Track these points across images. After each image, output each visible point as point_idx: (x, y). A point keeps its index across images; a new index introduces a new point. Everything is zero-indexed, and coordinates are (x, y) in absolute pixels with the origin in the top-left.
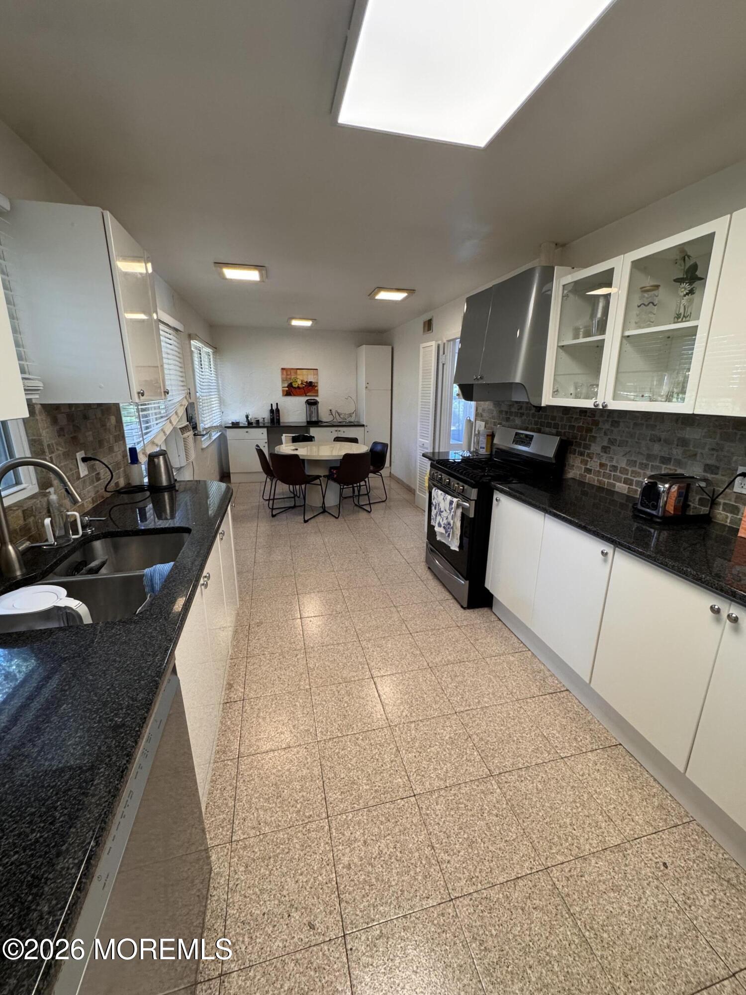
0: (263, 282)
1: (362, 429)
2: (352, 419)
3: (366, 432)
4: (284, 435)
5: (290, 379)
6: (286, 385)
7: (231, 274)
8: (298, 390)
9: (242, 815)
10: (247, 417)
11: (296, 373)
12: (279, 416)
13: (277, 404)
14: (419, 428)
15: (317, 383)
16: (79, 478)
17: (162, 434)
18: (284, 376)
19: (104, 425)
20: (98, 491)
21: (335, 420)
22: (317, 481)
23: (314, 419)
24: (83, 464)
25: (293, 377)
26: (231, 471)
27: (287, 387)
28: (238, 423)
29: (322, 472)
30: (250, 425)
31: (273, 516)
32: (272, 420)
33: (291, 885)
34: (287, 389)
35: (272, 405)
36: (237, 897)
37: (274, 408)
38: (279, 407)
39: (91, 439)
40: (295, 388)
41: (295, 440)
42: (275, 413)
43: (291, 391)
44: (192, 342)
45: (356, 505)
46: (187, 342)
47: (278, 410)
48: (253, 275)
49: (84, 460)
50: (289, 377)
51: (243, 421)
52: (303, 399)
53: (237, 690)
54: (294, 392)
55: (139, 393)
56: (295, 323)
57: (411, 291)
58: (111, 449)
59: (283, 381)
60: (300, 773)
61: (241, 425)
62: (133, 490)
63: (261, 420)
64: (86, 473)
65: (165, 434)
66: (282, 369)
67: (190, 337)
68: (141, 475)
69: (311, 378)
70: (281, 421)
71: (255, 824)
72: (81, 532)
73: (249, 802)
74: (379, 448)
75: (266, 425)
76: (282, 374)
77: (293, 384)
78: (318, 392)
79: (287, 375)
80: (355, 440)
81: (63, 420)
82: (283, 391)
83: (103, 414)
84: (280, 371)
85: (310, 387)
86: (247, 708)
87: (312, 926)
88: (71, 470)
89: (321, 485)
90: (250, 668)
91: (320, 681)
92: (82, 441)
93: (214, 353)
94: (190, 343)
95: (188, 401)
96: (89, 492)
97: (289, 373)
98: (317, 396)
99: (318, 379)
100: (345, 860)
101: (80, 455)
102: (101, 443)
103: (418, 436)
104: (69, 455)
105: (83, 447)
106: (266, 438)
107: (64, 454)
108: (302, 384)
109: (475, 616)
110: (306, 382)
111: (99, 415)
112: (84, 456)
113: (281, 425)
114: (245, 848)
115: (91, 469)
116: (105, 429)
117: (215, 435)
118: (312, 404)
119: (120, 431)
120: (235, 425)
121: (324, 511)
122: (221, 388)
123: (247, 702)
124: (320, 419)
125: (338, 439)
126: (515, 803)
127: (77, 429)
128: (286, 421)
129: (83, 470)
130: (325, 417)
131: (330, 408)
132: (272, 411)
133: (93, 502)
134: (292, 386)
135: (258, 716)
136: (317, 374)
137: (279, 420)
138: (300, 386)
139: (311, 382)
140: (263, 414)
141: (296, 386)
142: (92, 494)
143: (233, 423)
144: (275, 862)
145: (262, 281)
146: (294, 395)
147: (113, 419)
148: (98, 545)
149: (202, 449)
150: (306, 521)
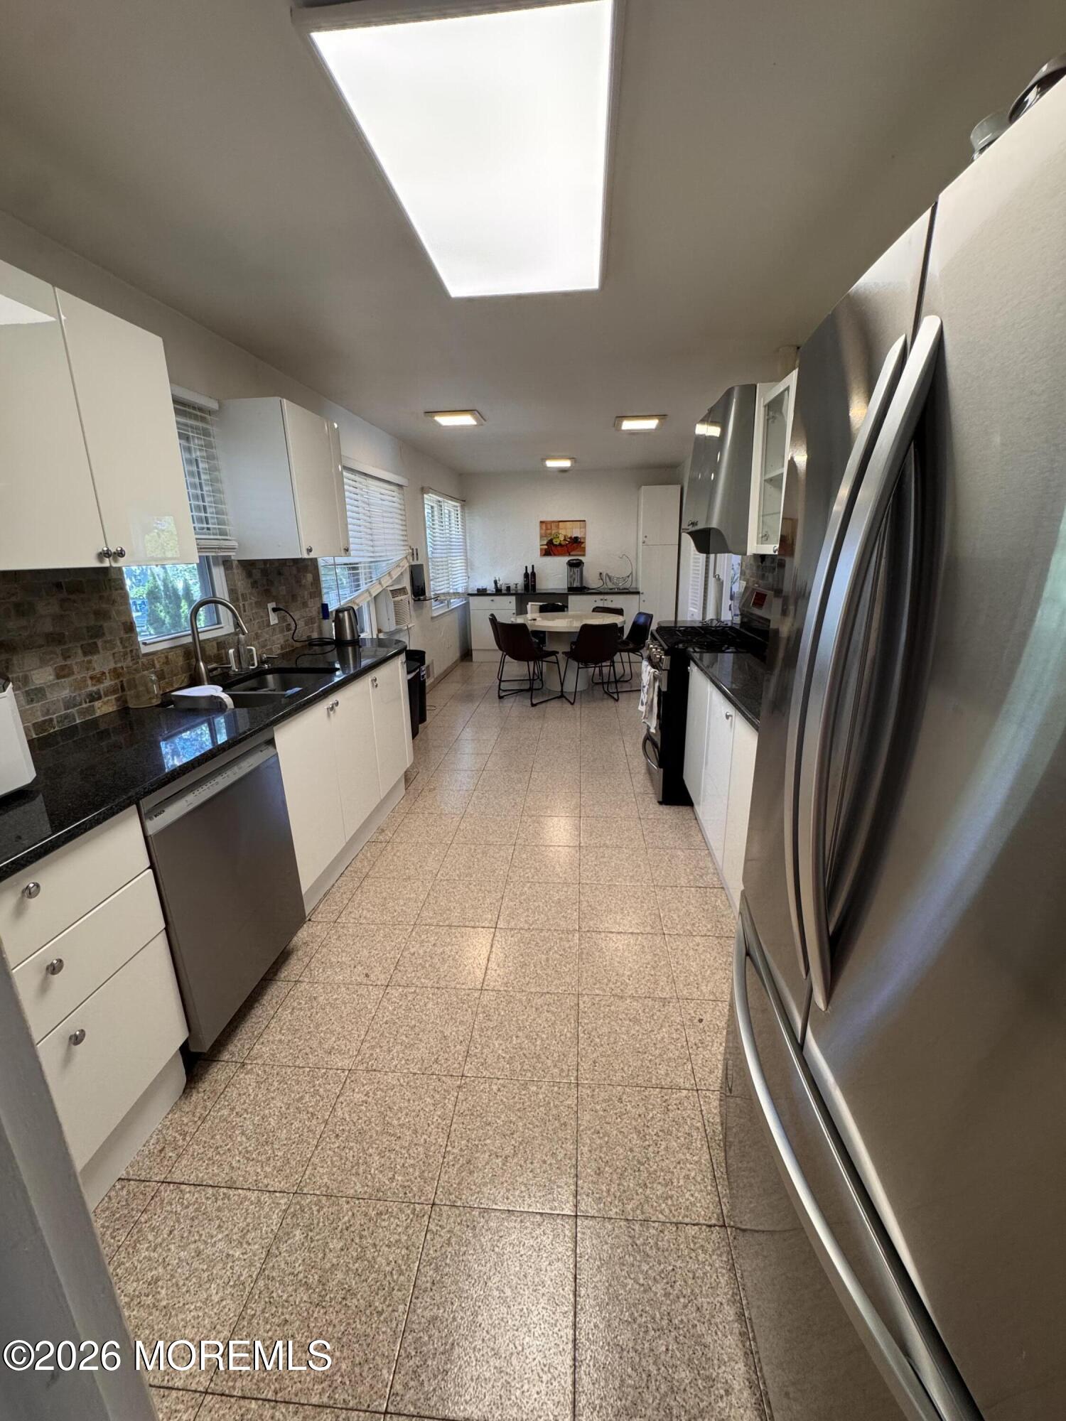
0: (482, 425)
1: (636, 597)
2: (627, 585)
3: (641, 601)
4: (530, 603)
5: (551, 534)
6: (545, 542)
7: (445, 421)
8: (559, 548)
9: (350, 909)
10: (496, 582)
11: (558, 527)
12: (535, 581)
13: (533, 566)
14: (690, 594)
15: (585, 538)
16: (269, 625)
17: (367, 594)
18: (543, 532)
19: (298, 581)
20: (288, 640)
21: (605, 586)
22: (553, 658)
23: (576, 584)
24: (273, 614)
25: (553, 532)
26: (474, 647)
27: (546, 545)
28: (485, 590)
29: (562, 648)
30: (498, 592)
31: (501, 697)
32: (526, 586)
33: (365, 952)
34: (546, 547)
35: (526, 567)
36: (325, 950)
37: (530, 571)
38: (535, 571)
39: (284, 593)
40: (556, 545)
41: (543, 609)
42: (530, 578)
43: (550, 549)
44: (425, 496)
45: (606, 692)
46: (420, 496)
47: (533, 574)
48: (467, 420)
49: (274, 610)
50: (549, 531)
51: (491, 587)
52: (567, 559)
53: (387, 835)
54: (556, 553)
55: (307, 549)
56: (551, 464)
57: (662, 417)
58: (305, 605)
59: (541, 537)
60: (408, 896)
61: (488, 592)
62: (323, 642)
63: (513, 587)
64: (276, 622)
65: (371, 595)
66: (541, 522)
67: (424, 490)
68: (330, 629)
69: (576, 533)
70: (538, 587)
71: (357, 916)
72: (256, 664)
73: (359, 904)
74: (642, 620)
75: (519, 592)
76: (541, 528)
77: (554, 541)
78: (584, 551)
79: (547, 529)
80: (619, 612)
81: (257, 574)
82: (541, 550)
83: (299, 571)
84: (538, 524)
85: (575, 544)
86: (389, 848)
87: (367, 975)
88: (262, 617)
89: (558, 663)
90: (406, 821)
91: (462, 840)
92: (274, 594)
93: (462, 507)
94: (423, 498)
95: (408, 562)
96: (278, 639)
97: (549, 527)
98: (584, 555)
99: (585, 534)
100: (412, 950)
101: (271, 606)
102: (294, 597)
103: (690, 605)
104: (261, 605)
105: (275, 599)
106: (515, 608)
107: (256, 603)
108: (565, 540)
109: (669, 813)
110: (571, 538)
111: (294, 571)
112: (275, 606)
113: (537, 592)
114: (343, 927)
115: (282, 619)
116: (300, 586)
117: (456, 603)
118: (576, 565)
119: (317, 588)
120: (482, 592)
121: (562, 696)
122: (468, 548)
123: (390, 845)
124: (584, 585)
125: (597, 610)
126: (585, 951)
127: (270, 583)
128: (543, 587)
129: (274, 619)
130: (592, 580)
131: (601, 571)
132: (526, 575)
133: (282, 648)
134: (553, 543)
135: (395, 855)
136: (585, 527)
137: (534, 587)
138: (563, 543)
139: (576, 538)
140: (517, 580)
141: (557, 543)
142: (282, 641)
143: (478, 590)
144: (361, 939)
145: (479, 425)
146: (555, 555)
147: (310, 577)
148: (270, 678)
149: (432, 618)
150: (533, 705)
